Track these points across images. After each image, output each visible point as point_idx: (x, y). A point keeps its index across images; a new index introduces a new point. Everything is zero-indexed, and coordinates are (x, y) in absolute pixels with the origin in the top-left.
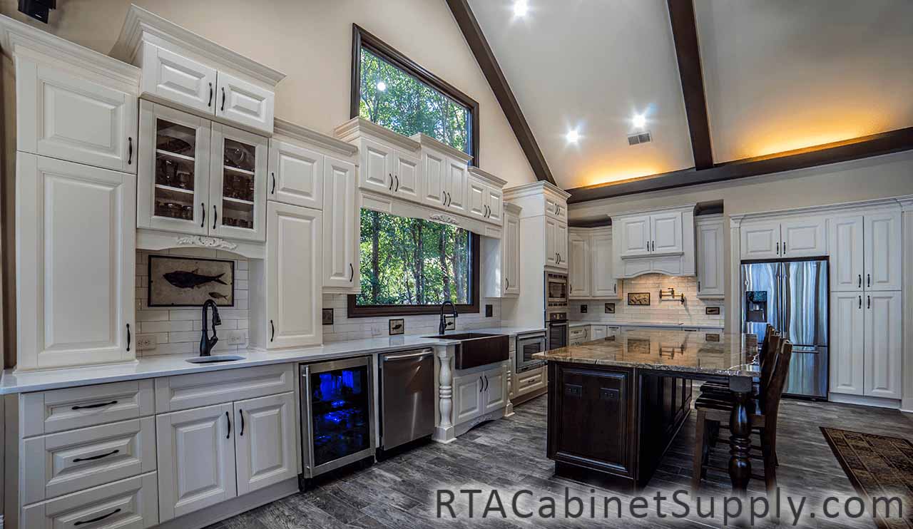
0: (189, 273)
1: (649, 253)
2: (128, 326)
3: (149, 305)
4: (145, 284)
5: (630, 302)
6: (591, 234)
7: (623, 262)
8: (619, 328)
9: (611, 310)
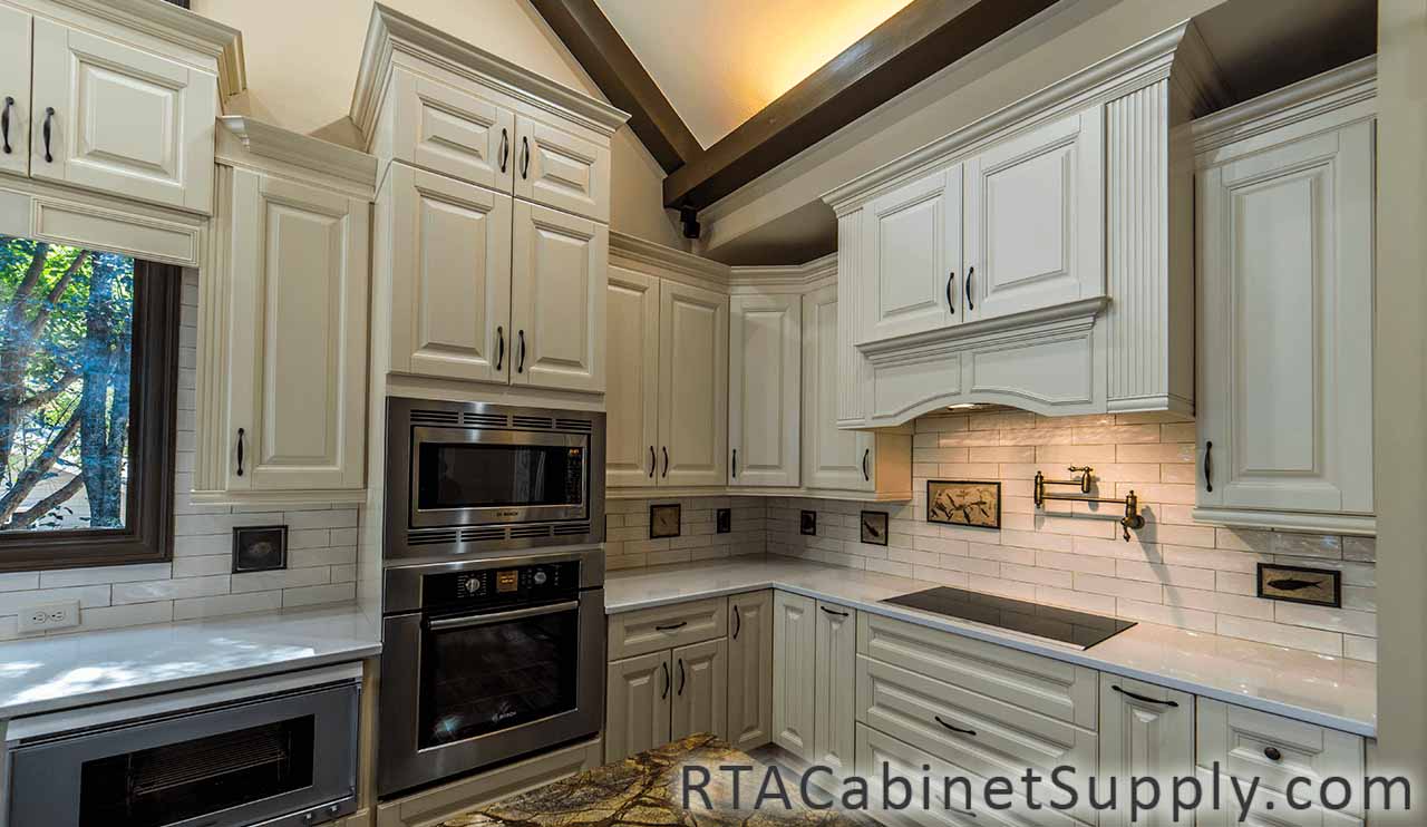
1: (955, 320)
5: (935, 513)
6: (805, 287)
7: (868, 365)
8: (851, 613)
9: (875, 534)
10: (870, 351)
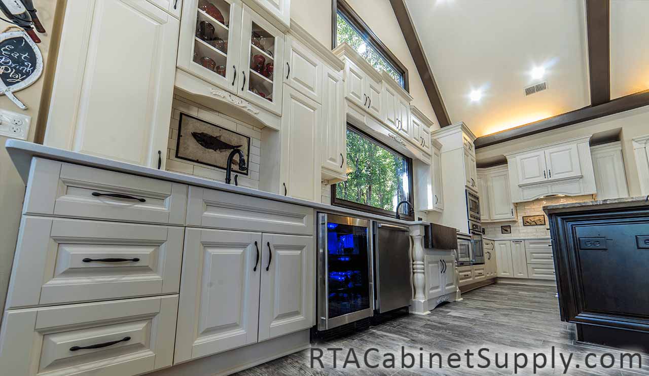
0: (214, 137)
1: (546, 179)
2: (159, 152)
3: (177, 156)
4: (175, 137)
5: (526, 224)
6: (486, 173)
7: (521, 189)
8: (523, 241)
9: (507, 231)
10: (520, 186)
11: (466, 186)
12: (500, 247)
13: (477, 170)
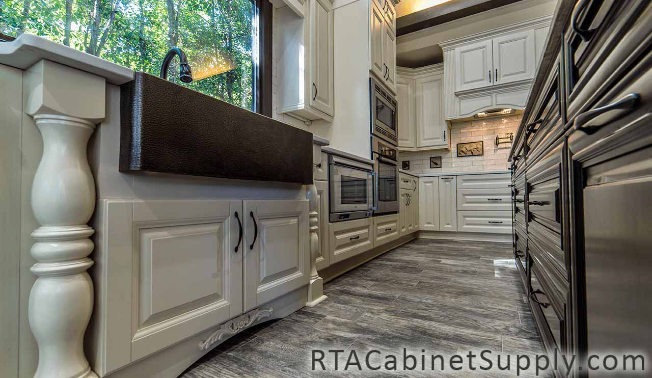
1: (491, 84)
5: (460, 154)
6: (415, 77)
7: (458, 99)
8: (454, 177)
9: (437, 164)
10: (457, 95)
11: (371, 72)
12: (426, 186)
13: (397, 70)
